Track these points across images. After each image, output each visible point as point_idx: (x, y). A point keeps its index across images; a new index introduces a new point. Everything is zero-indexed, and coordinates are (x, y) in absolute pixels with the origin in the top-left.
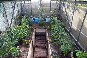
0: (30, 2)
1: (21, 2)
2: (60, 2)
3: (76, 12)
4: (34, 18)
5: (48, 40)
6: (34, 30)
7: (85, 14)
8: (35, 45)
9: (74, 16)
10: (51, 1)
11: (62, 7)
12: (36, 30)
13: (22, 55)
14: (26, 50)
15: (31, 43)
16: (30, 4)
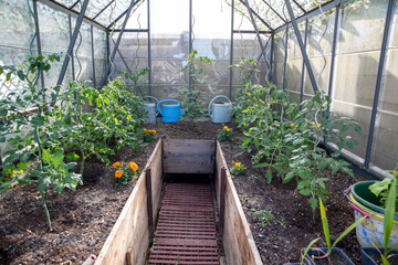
0: (144, 35)
1: (108, 34)
2: (272, 36)
3: (342, 39)
4: (161, 104)
5: (226, 167)
6: (159, 142)
7: (383, 28)
8: (159, 210)
9: (336, 59)
10: (233, 32)
11: (280, 53)
12: (165, 143)
13: (91, 216)
14: (114, 200)
15: (142, 176)
16: (146, 47)
